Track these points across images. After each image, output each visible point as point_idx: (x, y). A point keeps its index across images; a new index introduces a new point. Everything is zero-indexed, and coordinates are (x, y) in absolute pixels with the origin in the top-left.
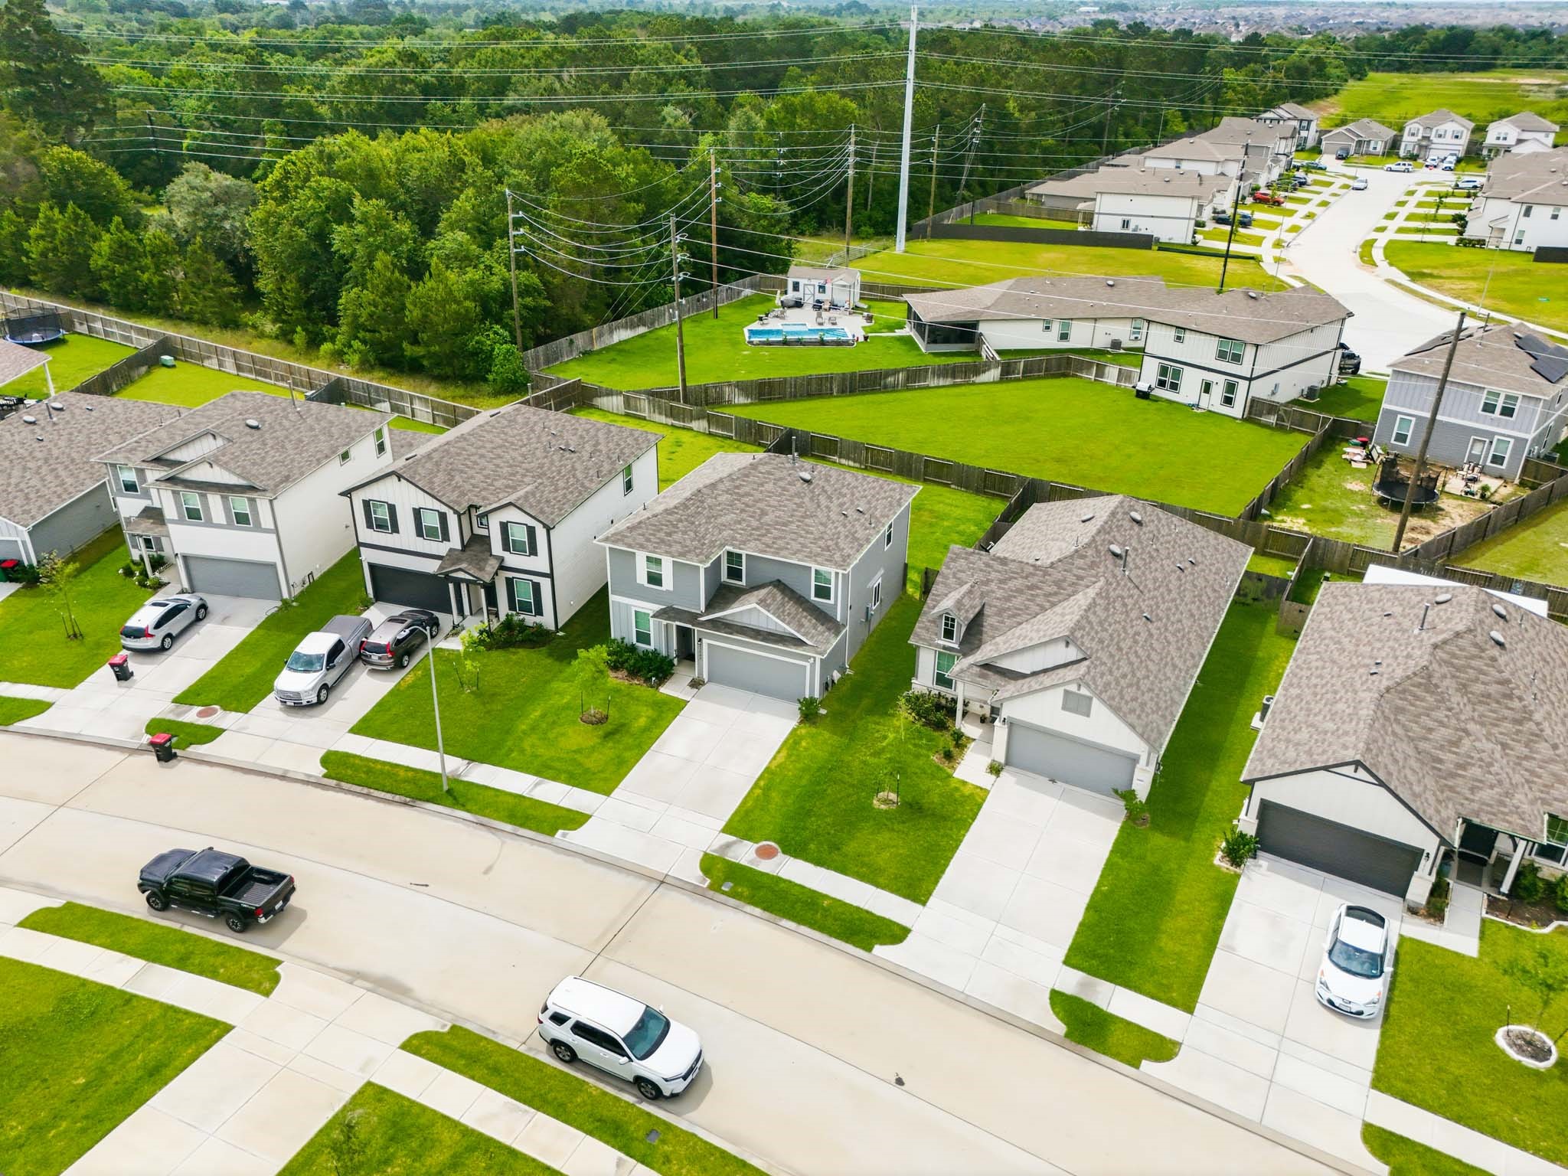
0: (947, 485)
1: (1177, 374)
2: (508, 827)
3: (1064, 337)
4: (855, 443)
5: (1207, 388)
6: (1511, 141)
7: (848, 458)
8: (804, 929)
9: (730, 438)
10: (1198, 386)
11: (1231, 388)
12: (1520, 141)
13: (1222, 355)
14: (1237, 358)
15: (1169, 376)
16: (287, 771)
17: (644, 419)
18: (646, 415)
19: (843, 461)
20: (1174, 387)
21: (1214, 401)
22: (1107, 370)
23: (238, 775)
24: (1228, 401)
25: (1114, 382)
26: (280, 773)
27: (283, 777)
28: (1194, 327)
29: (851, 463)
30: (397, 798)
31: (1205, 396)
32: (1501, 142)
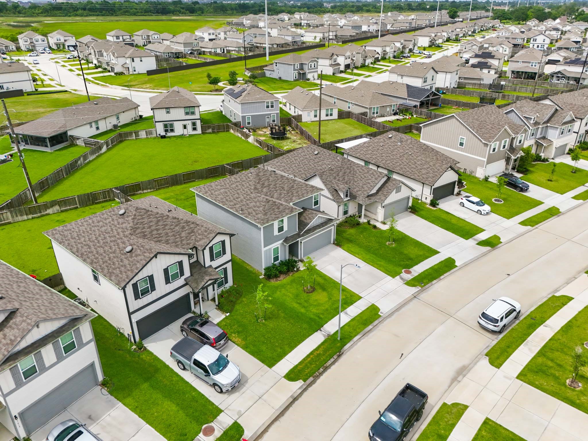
0: (194, 181)
1: (172, 125)
2: (370, 327)
3: (98, 128)
4: (149, 181)
5: (185, 127)
6: (62, 41)
7: (147, 189)
8: (445, 275)
9: (77, 208)
10: (182, 127)
11: (194, 124)
12: (65, 41)
13: (187, 114)
14: (193, 113)
15: (169, 127)
16: (291, 396)
17: (9, 223)
18: (11, 220)
19: (145, 191)
20: (172, 130)
21: (190, 131)
22: (140, 133)
23: (282, 419)
24: (195, 129)
25: (145, 137)
26: (291, 400)
27: (295, 399)
28: (173, 106)
29: (149, 191)
30: (335, 357)
31: (185, 130)
32: (59, 41)
